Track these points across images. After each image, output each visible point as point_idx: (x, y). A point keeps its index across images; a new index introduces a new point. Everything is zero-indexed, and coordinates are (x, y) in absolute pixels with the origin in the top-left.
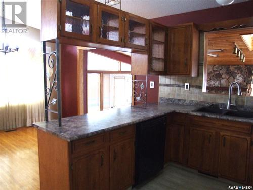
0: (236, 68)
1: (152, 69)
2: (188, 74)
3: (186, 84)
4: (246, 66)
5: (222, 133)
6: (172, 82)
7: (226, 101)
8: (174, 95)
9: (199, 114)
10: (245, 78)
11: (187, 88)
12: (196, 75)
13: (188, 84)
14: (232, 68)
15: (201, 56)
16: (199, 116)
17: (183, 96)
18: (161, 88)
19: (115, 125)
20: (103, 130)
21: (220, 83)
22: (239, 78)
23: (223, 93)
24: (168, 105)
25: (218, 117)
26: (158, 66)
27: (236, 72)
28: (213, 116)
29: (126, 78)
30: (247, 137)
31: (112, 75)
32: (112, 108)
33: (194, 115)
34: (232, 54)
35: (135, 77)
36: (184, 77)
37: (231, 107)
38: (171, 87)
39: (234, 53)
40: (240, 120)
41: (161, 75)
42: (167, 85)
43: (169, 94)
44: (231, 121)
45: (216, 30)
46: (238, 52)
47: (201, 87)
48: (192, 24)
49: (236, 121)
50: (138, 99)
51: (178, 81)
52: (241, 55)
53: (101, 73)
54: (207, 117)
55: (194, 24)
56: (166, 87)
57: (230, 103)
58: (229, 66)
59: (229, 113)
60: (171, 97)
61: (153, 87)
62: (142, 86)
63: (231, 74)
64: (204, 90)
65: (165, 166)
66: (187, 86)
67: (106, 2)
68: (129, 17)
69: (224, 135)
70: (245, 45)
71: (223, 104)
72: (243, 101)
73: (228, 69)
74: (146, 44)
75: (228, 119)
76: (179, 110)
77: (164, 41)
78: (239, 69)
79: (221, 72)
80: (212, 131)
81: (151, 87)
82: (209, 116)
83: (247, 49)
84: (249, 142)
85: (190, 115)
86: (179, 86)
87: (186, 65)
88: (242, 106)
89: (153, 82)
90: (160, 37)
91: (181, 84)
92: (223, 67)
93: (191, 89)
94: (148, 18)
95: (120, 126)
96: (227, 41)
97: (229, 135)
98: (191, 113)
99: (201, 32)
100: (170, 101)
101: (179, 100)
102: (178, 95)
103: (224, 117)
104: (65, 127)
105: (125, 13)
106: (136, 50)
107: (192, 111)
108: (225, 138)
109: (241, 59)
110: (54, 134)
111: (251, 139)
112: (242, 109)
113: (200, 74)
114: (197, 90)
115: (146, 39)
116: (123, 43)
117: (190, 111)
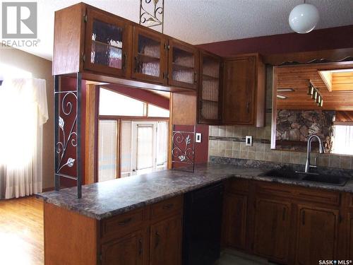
0: (310, 114)
1: (202, 116)
2: (251, 123)
3: (247, 137)
4: (324, 111)
5: (300, 206)
6: (227, 134)
7: (304, 161)
8: (230, 152)
9: (269, 180)
10: (322, 128)
11: (249, 142)
12: (263, 125)
13: (251, 137)
14: (304, 114)
15: (268, 99)
16: (269, 182)
17: (243, 154)
18: (211, 143)
19: (158, 196)
20: (144, 203)
21: (289, 135)
22: (315, 129)
23: (294, 149)
24: (222, 166)
25: (295, 183)
26: (210, 112)
27: (310, 119)
28: (288, 182)
29: (155, 127)
30: (333, 211)
31: (134, 123)
32: (134, 170)
33: (262, 181)
34: (306, 95)
35: (175, 128)
36: (244, 128)
37: (310, 169)
38: (226, 142)
39: (310, 94)
40: (325, 187)
41: (211, 125)
42: (221, 139)
43: (224, 151)
44: (313, 189)
45: (288, 63)
46: (314, 92)
47: (269, 142)
48: (257, 54)
49: (319, 189)
50: (182, 158)
51: (236, 132)
52: (318, 96)
53: (119, 119)
54: (280, 183)
55: (260, 55)
56: (219, 141)
57: (309, 164)
58: (301, 110)
59: (309, 178)
60: (226, 156)
61: (200, 141)
62: (188, 140)
63: (304, 123)
64: (273, 146)
65: (221, 253)
66: (249, 139)
67: (140, 21)
68: (174, 43)
69: (303, 208)
70: (323, 83)
71: (299, 166)
72: (325, 161)
73: (299, 115)
74: (195, 82)
75: (308, 186)
76: (239, 174)
77: (218, 77)
78: (315, 115)
79: (290, 119)
80: (287, 203)
81: (197, 141)
82: (283, 182)
83: (326, 89)
84: (337, 217)
85: (256, 180)
86: (237, 140)
87: (249, 111)
88: (324, 169)
89: (200, 134)
90: (212, 71)
91: (240, 137)
92: (293, 112)
93: (254, 144)
94: (194, 43)
95: (165, 197)
96: (299, 77)
97: (311, 208)
98: (257, 178)
99: (268, 66)
100: (224, 162)
101: (238, 160)
102: (236, 152)
103: (304, 183)
104: (86, 199)
105: (168, 39)
106: (180, 89)
107: (260, 176)
108: (304, 212)
109: (317, 102)
110: (74, 209)
111: (339, 214)
112: (326, 173)
113: (266, 124)
114: (263, 147)
115: (195, 74)
116: (165, 80)
117: (255, 175)
